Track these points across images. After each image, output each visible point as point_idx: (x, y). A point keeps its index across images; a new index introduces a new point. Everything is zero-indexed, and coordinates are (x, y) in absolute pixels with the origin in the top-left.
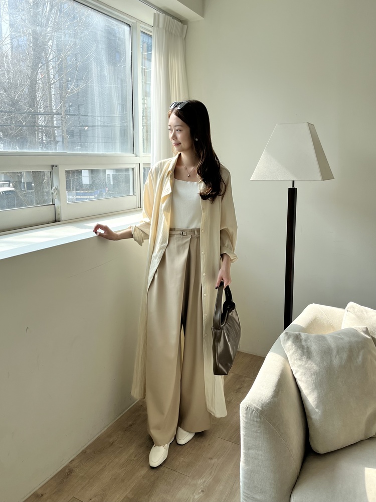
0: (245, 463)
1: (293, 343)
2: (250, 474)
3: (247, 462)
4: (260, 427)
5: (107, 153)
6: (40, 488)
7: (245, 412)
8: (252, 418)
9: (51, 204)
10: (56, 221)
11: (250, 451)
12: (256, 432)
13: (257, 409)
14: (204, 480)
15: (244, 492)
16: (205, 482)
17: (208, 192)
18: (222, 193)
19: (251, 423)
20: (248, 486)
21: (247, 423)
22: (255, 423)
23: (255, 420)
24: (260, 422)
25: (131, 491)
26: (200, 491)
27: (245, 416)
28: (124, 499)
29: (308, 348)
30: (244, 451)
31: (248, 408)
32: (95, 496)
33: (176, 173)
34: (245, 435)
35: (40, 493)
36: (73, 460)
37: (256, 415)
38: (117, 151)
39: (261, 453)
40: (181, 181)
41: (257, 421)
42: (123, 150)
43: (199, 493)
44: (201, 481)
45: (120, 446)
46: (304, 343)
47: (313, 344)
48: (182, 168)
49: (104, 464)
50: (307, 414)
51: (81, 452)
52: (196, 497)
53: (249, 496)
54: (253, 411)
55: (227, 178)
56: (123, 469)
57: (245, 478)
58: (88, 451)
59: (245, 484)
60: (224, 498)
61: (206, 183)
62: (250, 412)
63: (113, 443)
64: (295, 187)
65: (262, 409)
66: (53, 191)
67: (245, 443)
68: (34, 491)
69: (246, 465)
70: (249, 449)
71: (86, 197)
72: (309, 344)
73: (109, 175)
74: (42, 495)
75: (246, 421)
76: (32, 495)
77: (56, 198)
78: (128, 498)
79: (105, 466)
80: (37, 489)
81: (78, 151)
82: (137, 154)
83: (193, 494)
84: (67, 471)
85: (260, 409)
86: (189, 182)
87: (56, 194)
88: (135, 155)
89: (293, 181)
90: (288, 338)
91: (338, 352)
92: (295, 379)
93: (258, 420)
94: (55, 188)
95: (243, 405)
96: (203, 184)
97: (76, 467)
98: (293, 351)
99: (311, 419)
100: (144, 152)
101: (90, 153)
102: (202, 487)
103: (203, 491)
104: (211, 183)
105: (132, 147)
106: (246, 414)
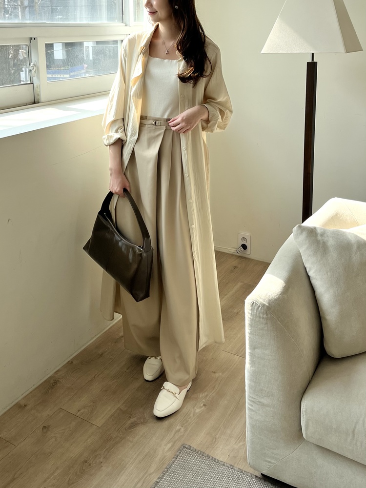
0: (250, 364)
1: (307, 237)
2: (255, 375)
3: (252, 362)
4: (266, 324)
5: (91, 22)
6: (23, 398)
7: (250, 308)
8: (258, 314)
9: (29, 82)
10: (35, 102)
11: (256, 350)
12: (262, 329)
13: (264, 305)
14: (206, 393)
15: (250, 397)
16: (207, 396)
17: (189, 72)
18: (207, 74)
19: (257, 320)
20: (253, 389)
21: (252, 320)
22: (261, 319)
23: (261, 316)
24: (267, 319)
25: (124, 403)
26: (202, 405)
27: (250, 312)
28: (116, 411)
29: (324, 243)
30: (250, 351)
31: (253, 303)
32: (84, 407)
33: (151, 48)
34: (250, 334)
35: (22, 403)
36: (58, 371)
37: (262, 311)
38: (103, 19)
39: (267, 352)
40: (157, 59)
41: (263, 318)
42: (110, 19)
43: (201, 407)
44: (203, 395)
45: (111, 357)
46: (319, 238)
47: (331, 239)
48: (159, 42)
49: (94, 376)
50: (321, 315)
51: (67, 363)
52: (198, 411)
53: (254, 400)
54: (259, 307)
55: (214, 56)
56: (114, 381)
57: (251, 380)
58: (75, 362)
59: (250, 387)
60: (229, 412)
61: (187, 62)
62: (256, 308)
63: (102, 354)
64: (315, 61)
65: (269, 305)
66: (31, 68)
67: (251, 341)
68: (16, 401)
69: (252, 366)
70: (254, 348)
71: (59, 76)
72: (325, 239)
73: (88, 47)
74: (25, 406)
75: (251, 317)
76: (14, 405)
77: (34, 76)
78: (121, 410)
79: (94, 377)
80: (20, 399)
81: (58, 20)
82: (127, 23)
83: (194, 408)
84: (52, 381)
85: (267, 304)
86: (166, 60)
87: (35, 72)
88: (124, 25)
89: (313, 54)
90: (302, 232)
91: (358, 248)
92: (309, 277)
93: (265, 316)
94: (34, 64)
95: (248, 301)
96: (183, 63)
97: (62, 378)
98: (306, 246)
99: (326, 320)
100: (135, 20)
101: (72, 22)
102: (204, 400)
103: (205, 405)
104: (193, 62)
105: (121, 15)
106: (251, 310)
